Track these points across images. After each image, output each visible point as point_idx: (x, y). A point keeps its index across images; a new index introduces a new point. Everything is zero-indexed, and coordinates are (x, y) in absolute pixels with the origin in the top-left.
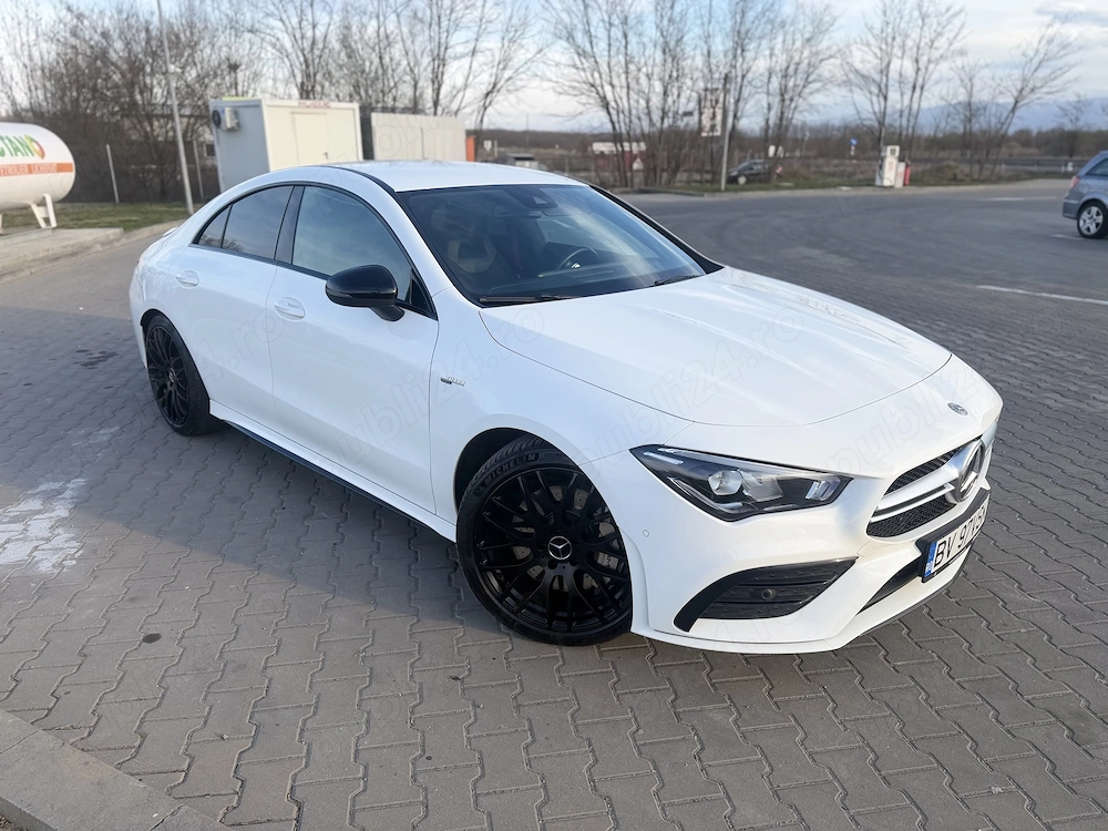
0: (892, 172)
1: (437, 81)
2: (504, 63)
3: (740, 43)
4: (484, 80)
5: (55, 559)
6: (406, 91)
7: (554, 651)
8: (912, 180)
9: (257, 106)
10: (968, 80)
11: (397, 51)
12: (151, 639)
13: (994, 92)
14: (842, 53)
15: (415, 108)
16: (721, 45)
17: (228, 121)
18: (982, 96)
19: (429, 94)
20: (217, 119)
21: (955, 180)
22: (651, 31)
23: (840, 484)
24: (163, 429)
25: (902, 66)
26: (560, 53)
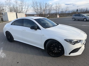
0: (58, 16)
1: (22, 10)
2: (28, 9)
3: (46, 7)
4: (26, 10)
5: (3, 56)
6: (19, 11)
7: (56, 58)
8: (59, 17)
9: (7, 13)
10: (62, 10)
11: (18, 8)
12: (18, 63)
13: (64, 11)
14: (53, 8)
15: (20, 12)
16: (44, 7)
17: (4, 14)
18: (63, 11)
19: (21, 11)
20: (3, 14)
21: (62, 17)
22: (39, 6)
23: (80, 41)
24: (8, 42)
25: (58, 9)
26: (32, 8)
